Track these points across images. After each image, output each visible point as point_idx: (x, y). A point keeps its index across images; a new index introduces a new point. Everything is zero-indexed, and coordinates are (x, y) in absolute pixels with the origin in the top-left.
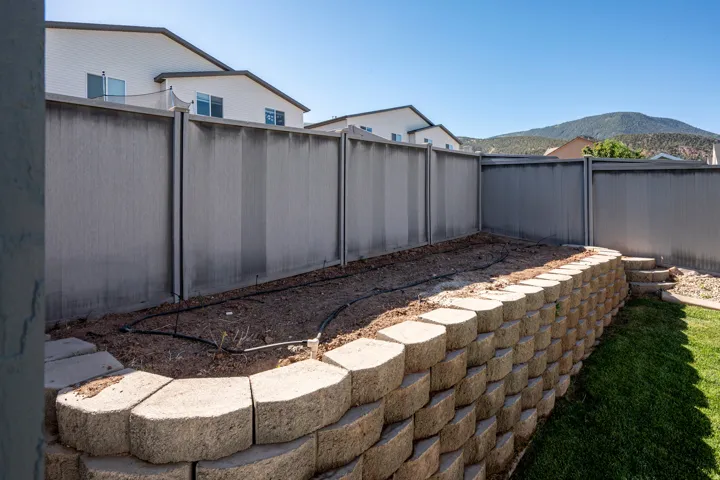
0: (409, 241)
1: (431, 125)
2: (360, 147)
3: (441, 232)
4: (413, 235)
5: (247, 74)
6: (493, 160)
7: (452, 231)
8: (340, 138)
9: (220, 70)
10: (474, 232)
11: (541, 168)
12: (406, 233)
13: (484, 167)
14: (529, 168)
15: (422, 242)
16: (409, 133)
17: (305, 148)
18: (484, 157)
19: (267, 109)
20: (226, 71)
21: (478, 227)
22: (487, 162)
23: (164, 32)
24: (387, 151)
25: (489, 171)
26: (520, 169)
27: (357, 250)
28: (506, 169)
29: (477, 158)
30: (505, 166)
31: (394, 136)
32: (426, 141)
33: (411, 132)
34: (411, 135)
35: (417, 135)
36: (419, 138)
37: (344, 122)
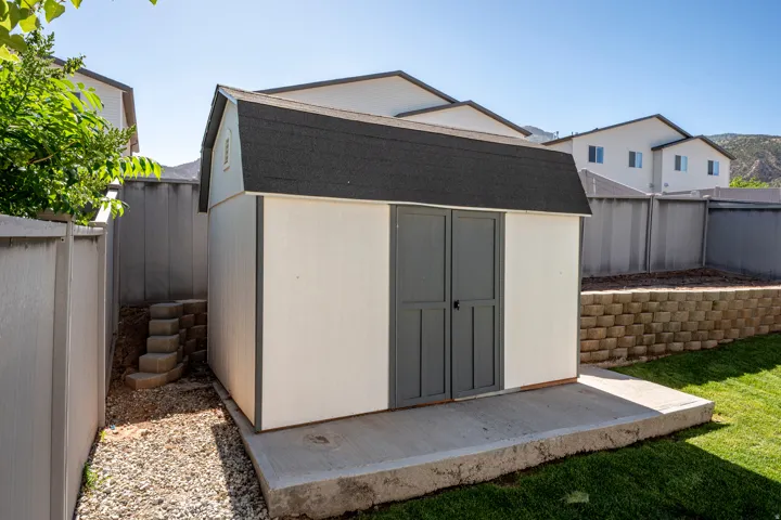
0: (630, 269)
1: (688, 137)
3: (660, 264)
4: (633, 264)
5: (470, 104)
6: (721, 204)
7: (671, 265)
9: (447, 103)
10: (697, 267)
11: (765, 213)
12: (627, 263)
13: (712, 210)
14: (754, 213)
15: (641, 270)
16: (653, 149)
18: (711, 201)
20: (452, 103)
21: (701, 262)
22: (713, 205)
23: (401, 74)
24: (615, 203)
25: (717, 215)
26: (746, 213)
27: (589, 271)
28: (731, 213)
29: (705, 202)
30: (731, 209)
31: (632, 155)
32: (678, 159)
33: (657, 149)
34: (658, 152)
35: (666, 151)
36: (668, 155)
37: (569, 142)
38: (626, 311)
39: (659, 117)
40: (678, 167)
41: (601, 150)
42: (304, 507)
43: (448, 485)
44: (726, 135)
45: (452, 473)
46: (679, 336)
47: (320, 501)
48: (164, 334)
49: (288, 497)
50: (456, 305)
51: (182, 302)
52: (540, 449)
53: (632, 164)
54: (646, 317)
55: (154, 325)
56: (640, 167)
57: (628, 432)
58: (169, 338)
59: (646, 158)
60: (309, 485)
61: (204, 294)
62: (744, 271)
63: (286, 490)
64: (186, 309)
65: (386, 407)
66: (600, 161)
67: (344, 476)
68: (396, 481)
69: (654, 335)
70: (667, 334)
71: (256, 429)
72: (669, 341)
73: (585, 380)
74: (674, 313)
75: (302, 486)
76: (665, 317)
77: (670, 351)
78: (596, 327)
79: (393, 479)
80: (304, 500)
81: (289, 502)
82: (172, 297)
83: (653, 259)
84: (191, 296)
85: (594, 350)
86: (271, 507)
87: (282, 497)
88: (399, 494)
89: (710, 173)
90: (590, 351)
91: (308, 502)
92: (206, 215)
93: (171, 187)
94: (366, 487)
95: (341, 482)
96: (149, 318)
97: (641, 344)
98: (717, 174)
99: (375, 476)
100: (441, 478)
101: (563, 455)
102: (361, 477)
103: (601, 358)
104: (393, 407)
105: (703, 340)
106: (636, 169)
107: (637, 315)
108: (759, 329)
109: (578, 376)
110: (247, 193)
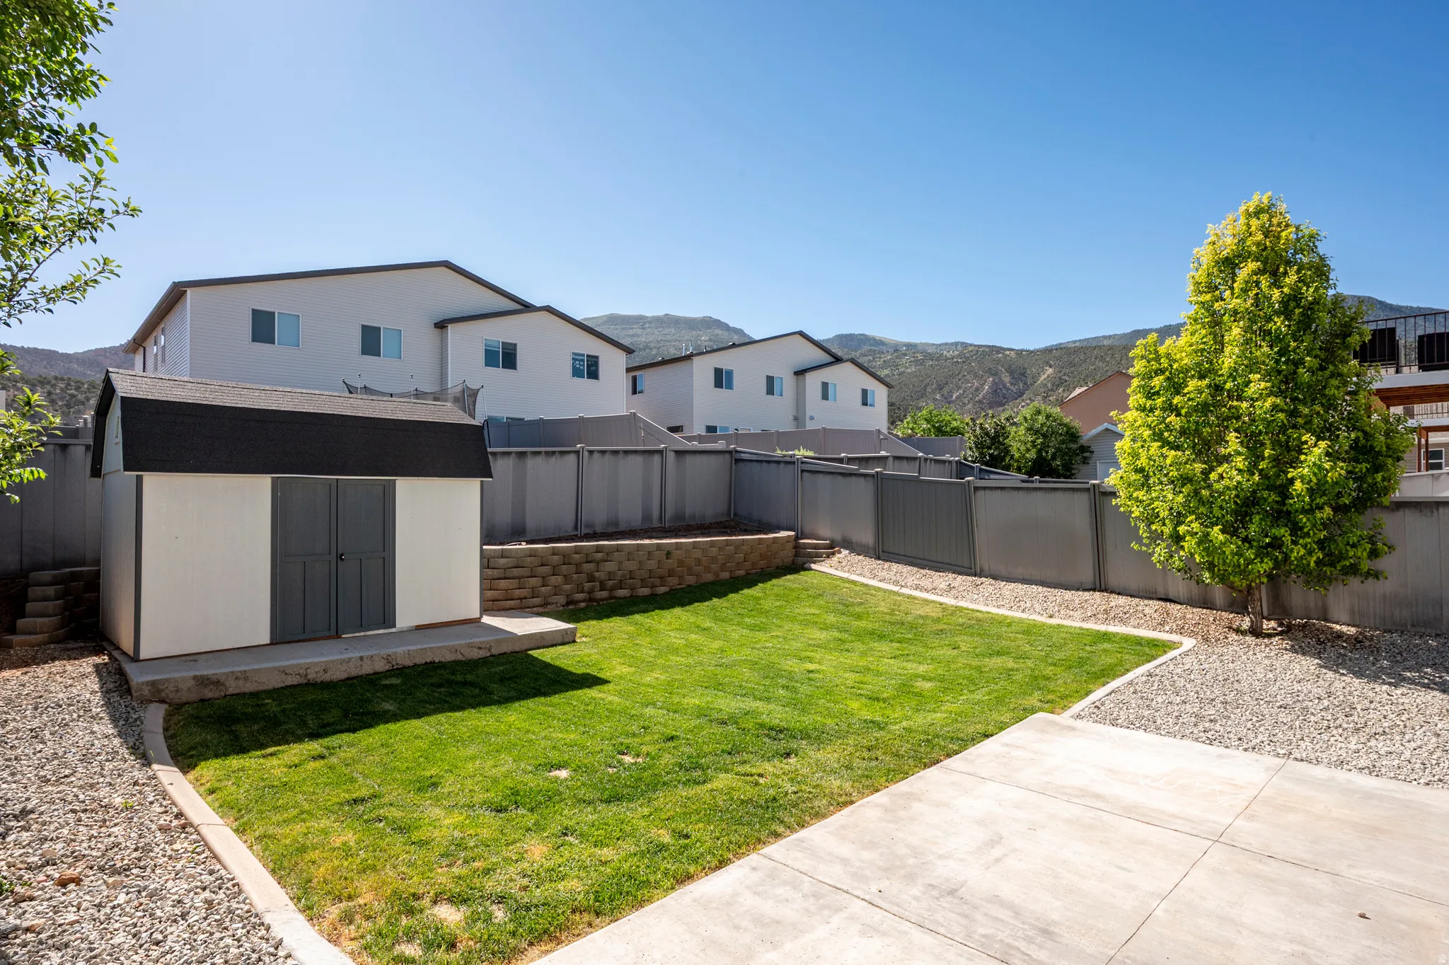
0: (642, 523)
1: (837, 359)
2: (596, 455)
3: (678, 517)
5: (548, 309)
6: (742, 455)
7: (694, 517)
8: (579, 451)
9: (516, 306)
10: (724, 519)
11: (771, 465)
13: (737, 461)
15: (656, 524)
16: (796, 373)
17: (553, 459)
18: (736, 451)
19: (573, 353)
20: (527, 307)
21: (730, 515)
23: (447, 265)
25: (740, 464)
27: (593, 526)
28: (750, 464)
29: (730, 452)
31: (770, 380)
32: (825, 386)
33: (800, 373)
34: (801, 377)
35: (810, 377)
36: (813, 382)
37: (689, 361)
38: (566, 561)
39: (801, 334)
40: (825, 396)
41: (730, 373)
42: (163, 694)
43: (295, 683)
44: (956, 344)
45: (299, 674)
46: (626, 583)
47: (177, 691)
48: (45, 599)
49: (149, 688)
50: (340, 557)
51: (68, 570)
52: (388, 659)
53: (770, 391)
54: (587, 567)
55: (34, 592)
56: (781, 395)
57: (480, 648)
58: (51, 603)
59: (787, 383)
60: (167, 680)
61: (97, 562)
62: (760, 522)
63: (148, 682)
64: (74, 576)
65: (269, 642)
66: (730, 386)
67: (198, 673)
68: (246, 679)
69: (598, 583)
70: (611, 583)
71: (135, 659)
72: (613, 589)
73: (486, 620)
74: (620, 563)
75: (162, 680)
76: (610, 566)
77: (615, 598)
78: (532, 577)
79: (245, 676)
80: (164, 690)
81: (149, 690)
82: (56, 566)
83: (670, 512)
84: (83, 565)
85: (525, 598)
86: (134, 694)
87: (144, 687)
88: (249, 687)
89: (865, 403)
90: (521, 599)
91: (167, 691)
92: (101, 480)
93: (57, 447)
94: (218, 682)
95: (195, 678)
96: (27, 586)
97: (582, 592)
98: (872, 405)
99: (227, 674)
100: (289, 678)
101: (411, 664)
102: (213, 675)
103: (531, 605)
104: (275, 642)
105: (653, 587)
106: (775, 398)
107: (578, 565)
108: (718, 576)
109: (481, 617)
110: (126, 473)
